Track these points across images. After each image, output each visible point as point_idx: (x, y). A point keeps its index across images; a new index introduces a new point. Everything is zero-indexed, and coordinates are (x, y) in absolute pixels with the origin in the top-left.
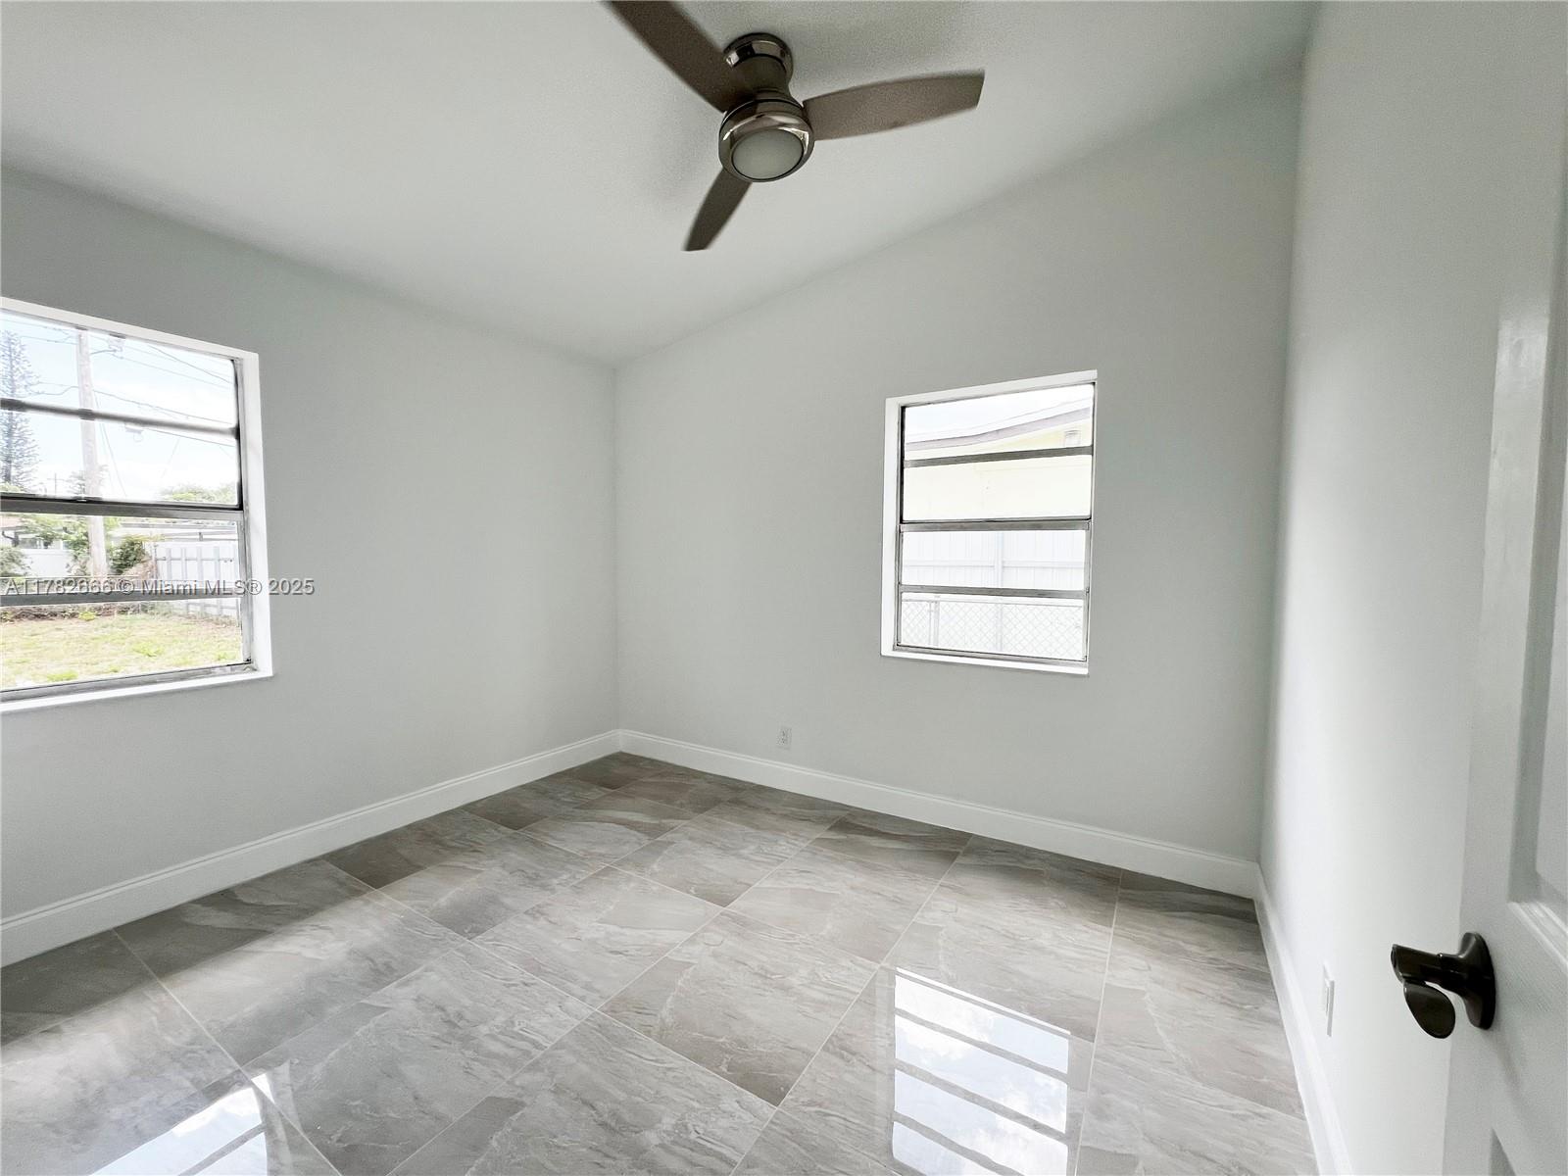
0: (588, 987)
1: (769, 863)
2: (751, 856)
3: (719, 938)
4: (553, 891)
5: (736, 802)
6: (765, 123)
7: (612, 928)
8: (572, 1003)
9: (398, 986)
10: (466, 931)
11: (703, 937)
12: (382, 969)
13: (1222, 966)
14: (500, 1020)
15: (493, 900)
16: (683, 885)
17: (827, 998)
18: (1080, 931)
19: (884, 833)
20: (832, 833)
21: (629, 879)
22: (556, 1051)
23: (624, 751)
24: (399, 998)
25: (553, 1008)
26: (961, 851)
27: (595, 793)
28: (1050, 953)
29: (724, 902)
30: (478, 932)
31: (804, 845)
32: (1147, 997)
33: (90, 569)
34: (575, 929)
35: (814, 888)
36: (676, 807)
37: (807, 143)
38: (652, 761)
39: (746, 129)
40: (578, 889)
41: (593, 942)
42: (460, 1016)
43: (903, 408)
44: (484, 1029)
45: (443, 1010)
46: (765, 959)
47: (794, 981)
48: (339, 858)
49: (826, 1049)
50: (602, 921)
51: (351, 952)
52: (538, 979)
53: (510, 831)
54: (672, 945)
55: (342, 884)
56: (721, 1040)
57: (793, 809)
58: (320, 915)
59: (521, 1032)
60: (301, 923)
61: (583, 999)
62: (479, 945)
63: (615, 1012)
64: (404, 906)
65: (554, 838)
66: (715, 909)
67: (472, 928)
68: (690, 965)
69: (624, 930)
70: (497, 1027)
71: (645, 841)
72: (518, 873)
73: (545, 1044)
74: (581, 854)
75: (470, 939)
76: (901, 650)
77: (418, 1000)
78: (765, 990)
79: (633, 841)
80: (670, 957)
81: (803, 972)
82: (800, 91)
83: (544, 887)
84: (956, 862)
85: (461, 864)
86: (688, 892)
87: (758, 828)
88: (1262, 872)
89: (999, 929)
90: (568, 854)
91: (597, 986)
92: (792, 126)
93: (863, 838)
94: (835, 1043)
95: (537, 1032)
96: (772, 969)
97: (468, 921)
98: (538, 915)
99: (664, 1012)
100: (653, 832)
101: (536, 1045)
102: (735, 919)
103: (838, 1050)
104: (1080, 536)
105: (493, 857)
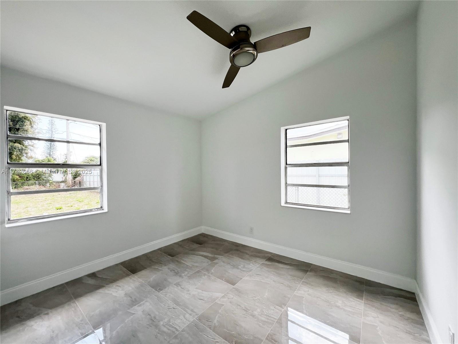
0: (192, 311)
1: (247, 271)
2: (242, 269)
3: (232, 297)
4: (182, 277)
5: (237, 250)
6: (244, 50)
7: (200, 291)
8: (187, 316)
9: (138, 307)
10: (158, 289)
11: (227, 296)
12: (134, 300)
13: (405, 318)
14: (166, 320)
15: (165, 280)
16: (221, 278)
17: (267, 320)
18: (352, 301)
19: (284, 263)
20: (266, 262)
21: (205, 275)
22: (182, 332)
23: (204, 233)
24: (138, 311)
25: (182, 317)
26: (309, 270)
27: (196, 246)
28: (341, 309)
29: (233, 284)
30: (161, 290)
31: (258, 266)
32: (378, 328)
33: (67, 179)
34: (188, 291)
35: (261, 280)
36: (219, 251)
37: (256, 55)
38: (212, 236)
39: (238, 53)
40: (190, 277)
41: (194, 296)
42: (155, 318)
43: (286, 130)
44: (161, 323)
45: (150, 315)
46: (246, 305)
47: (256, 313)
48: (124, 264)
49: (267, 339)
50: (196, 288)
51: (126, 294)
52: (178, 307)
53: (171, 257)
54: (217, 298)
55: (124, 272)
56: (233, 333)
57: (255, 253)
58: (117, 282)
59: (172, 325)
60: (113, 284)
61: (190, 314)
62: (161, 294)
63: (200, 320)
64: (140, 280)
65: (183, 260)
66: (231, 286)
67: (159, 289)
68: (223, 305)
69: (204, 292)
70: (165, 322)
71: (210, 262)
72: (173, 271)
73: (179, 330)
74: (191, 266)
75: (158, 292)
76: (288, 204)
77: (143, 311)
78: (247, 316)
79: (206, 263)
80: (217, 302)
81: (259, 310)
82: (253, 40)
83: (180, 276)
84: (307, 274)
85: (157, 267)
86: (223, 280)
87: (244, 259)
88: (418, 284)
89: (323, 298)
90: (187, 265)
91: (195, 310)
92: (251, 50)
93: (277, 264)
94: (270, 337)
95: (177, 325)
96: (249, 309)
97: (158, 286)
98: (178, 285)
99: (215, 321)
100: (212, 259)
101: (177, 330)
102: (237, 290)
103: (271, 340)
104: (345, 168)
105: (165, 265)
